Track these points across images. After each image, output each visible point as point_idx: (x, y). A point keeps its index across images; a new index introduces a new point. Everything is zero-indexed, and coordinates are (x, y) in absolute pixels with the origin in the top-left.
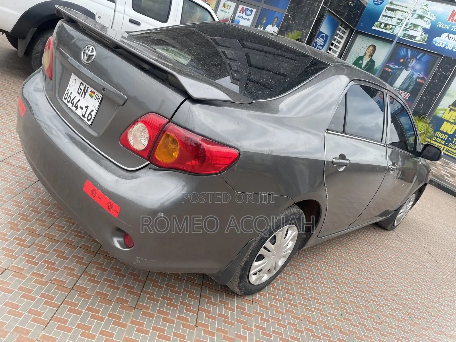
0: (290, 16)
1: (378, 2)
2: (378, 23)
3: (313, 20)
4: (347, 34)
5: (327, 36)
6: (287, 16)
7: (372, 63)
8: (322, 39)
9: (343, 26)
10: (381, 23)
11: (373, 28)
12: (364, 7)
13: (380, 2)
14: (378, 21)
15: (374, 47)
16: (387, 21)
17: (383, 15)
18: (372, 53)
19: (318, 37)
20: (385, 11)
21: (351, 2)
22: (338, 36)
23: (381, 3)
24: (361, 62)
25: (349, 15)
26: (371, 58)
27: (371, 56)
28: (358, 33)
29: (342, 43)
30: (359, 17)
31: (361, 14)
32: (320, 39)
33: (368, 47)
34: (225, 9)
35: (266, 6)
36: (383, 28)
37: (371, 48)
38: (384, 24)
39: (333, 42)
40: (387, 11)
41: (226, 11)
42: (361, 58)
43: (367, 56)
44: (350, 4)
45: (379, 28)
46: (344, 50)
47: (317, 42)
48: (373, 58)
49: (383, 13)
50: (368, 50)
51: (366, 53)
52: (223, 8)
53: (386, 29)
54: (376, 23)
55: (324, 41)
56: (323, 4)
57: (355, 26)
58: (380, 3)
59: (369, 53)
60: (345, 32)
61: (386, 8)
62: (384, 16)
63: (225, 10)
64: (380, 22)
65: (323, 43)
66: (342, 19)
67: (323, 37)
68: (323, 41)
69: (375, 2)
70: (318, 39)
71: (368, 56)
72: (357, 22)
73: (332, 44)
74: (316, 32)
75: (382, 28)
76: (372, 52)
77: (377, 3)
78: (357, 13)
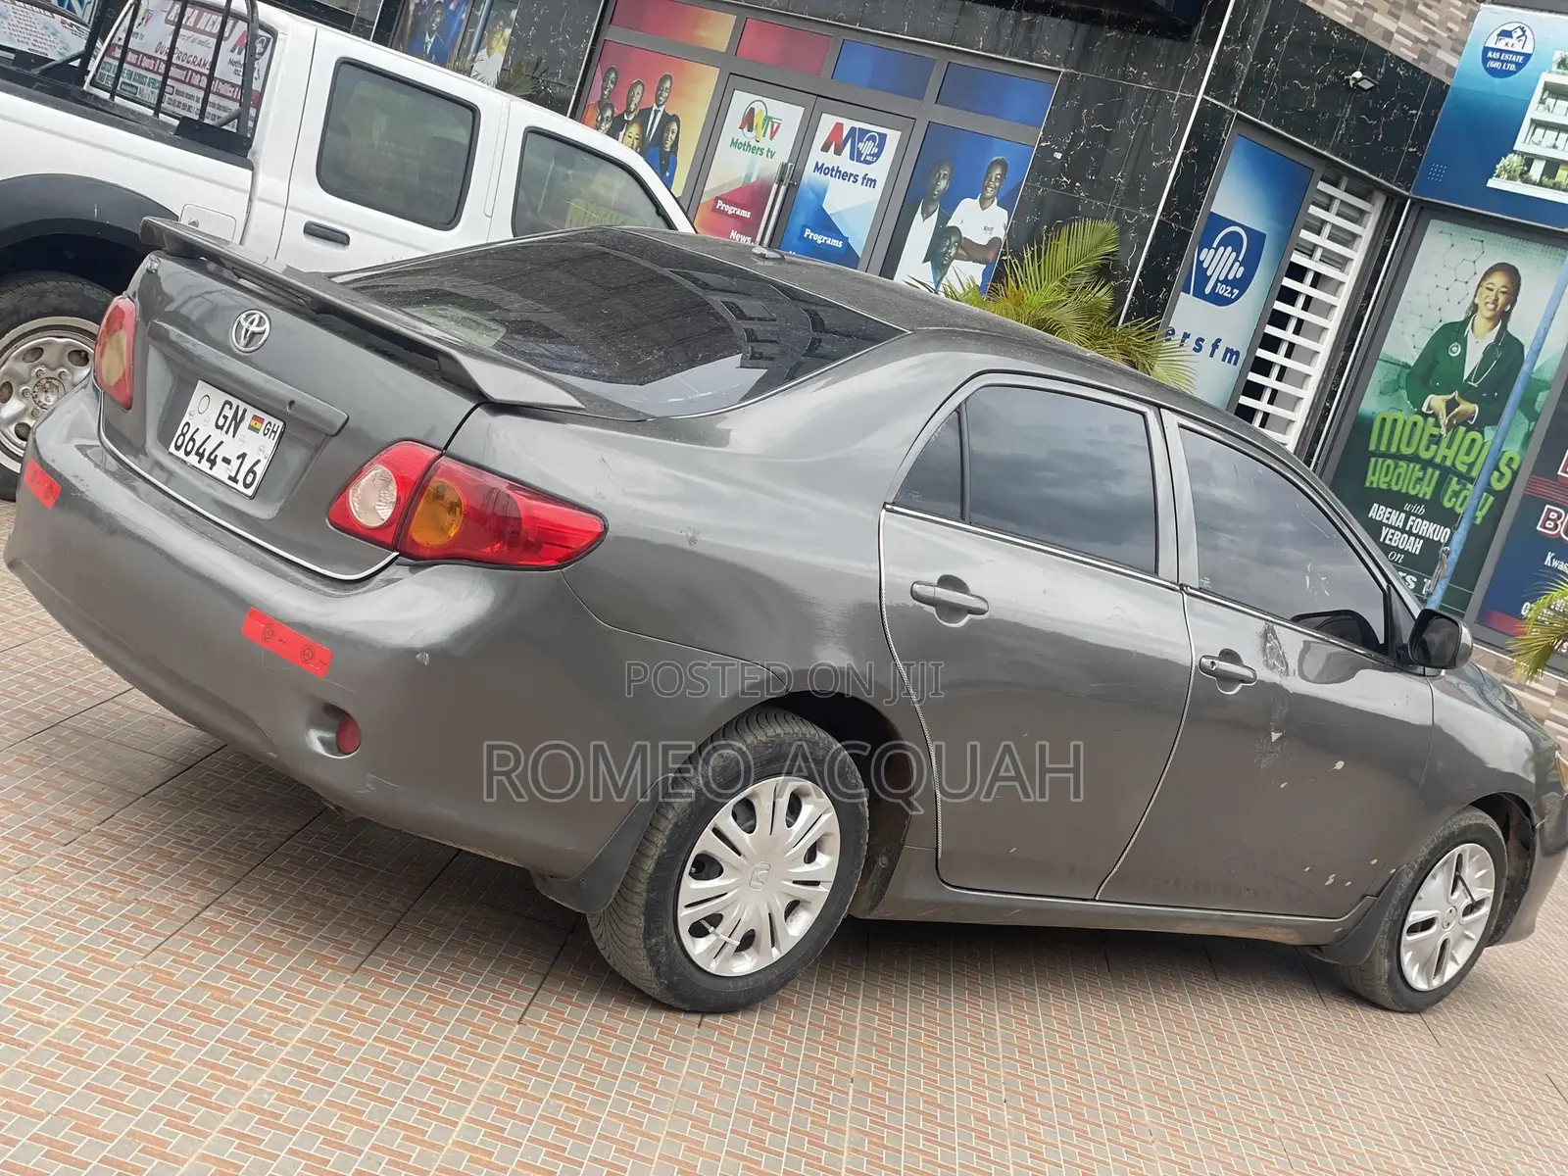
0: (1058, 156)
1: (1503, 62)
2: (1512, 161)
3: (1167, 168)
4: (1372, 221)
5: (1256, 238)
6: (1044, 153)
7: (1507, 353)
8: (1230, 249)
9: (1343, 185)
10: (1529, 160)
11: (1492, 183)
12: (1440, 90)
13: (1511, 62)
14: (1515, 152)
15: (1512, 273)
16: (1555, 147)
17: (1533, 121)
18: (1505, 305)
19: (1206, 243)
20: (1542, 101)
21: (1358, 74)
22: (1327, 230)
23: (1519, 66)
24: (1455, 350)
25: (1361, 130)
26: (1504, 327)
27: (1503, 316)
28: (1427, 211)
29: (1354, 263)
30: (1422, 138)
31: (1428, 122)
32: (1216, 250)
33: (1483, 279)
34: (754, 133)
35: (943, 115)
36: (1540, 184)
37: (1499, 281)
38: (1544, 162)
39: (1298, 258)
40: (1550, 101)
41: (758, 145)
42: (1454, 332)
43: (1481, 321)
44: (1357, 81)
45: (1519, 182)
46: (1368, 297)
47: (1205, 265)
48: (1510, 329)
49: (1534, 112)
50: (1485, 293)
51: (1475, 308)
52: (745, 130)
53: (1556, 187)
54: (1504, 161)
55: (1240, 259)
56: (1204, 93)
57: (1407, 178)
58: (1512, 67)
59: (1492, 306)
60: (1362, 212)
61: (1545, 90)
62: (1537, 124)
63: (753, 143)
64: (1522, 154)
65: (1239, 272)
66: (1325, 153)
67: (1232, 240)
68: (1236, 260)
69: (1492, 64)
70: (1206, 250)
71: (1489, 319)
72: (1415, 159)
73: (1298, 272)
74: (1189, 220)
75: (1534, 184)
76: (1502, 299)
77: (1497, 65)
78: (1405, 121)
